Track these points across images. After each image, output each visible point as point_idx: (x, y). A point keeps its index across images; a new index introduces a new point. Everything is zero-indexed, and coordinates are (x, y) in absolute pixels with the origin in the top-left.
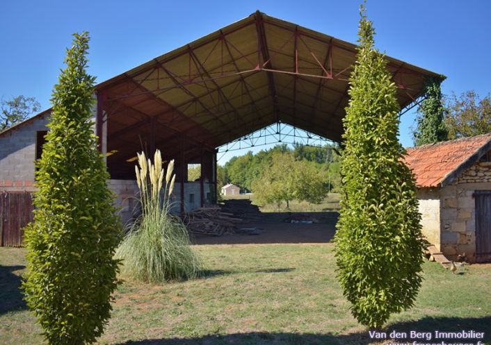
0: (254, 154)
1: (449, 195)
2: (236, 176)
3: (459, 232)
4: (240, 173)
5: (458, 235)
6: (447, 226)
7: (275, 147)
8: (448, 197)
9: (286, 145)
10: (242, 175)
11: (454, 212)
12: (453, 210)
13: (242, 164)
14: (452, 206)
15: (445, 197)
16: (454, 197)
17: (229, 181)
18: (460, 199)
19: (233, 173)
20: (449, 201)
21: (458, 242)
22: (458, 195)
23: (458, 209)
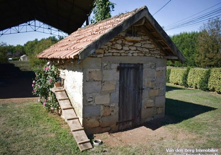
0: (38, 40)
1: (93, 68)
2: (29, 51)
3: (103, 105)
4: (31, 49)
5: (102, 107)
6: (91, 100)
7: (49, 38)
8: (92, 70)
9: (55, 37)
10: (32, 50)
11: (98, 85)
12: (97, 83)
13: (32, 45)
14: (96, 79)
15: (89, 70)
16: (98, 70)
17: (25, 53)
18: (104, 72)
19: (27, 49)
20: (94, 74)
21: (102, 114)
22: (103, 68)
23: (102, 82)
